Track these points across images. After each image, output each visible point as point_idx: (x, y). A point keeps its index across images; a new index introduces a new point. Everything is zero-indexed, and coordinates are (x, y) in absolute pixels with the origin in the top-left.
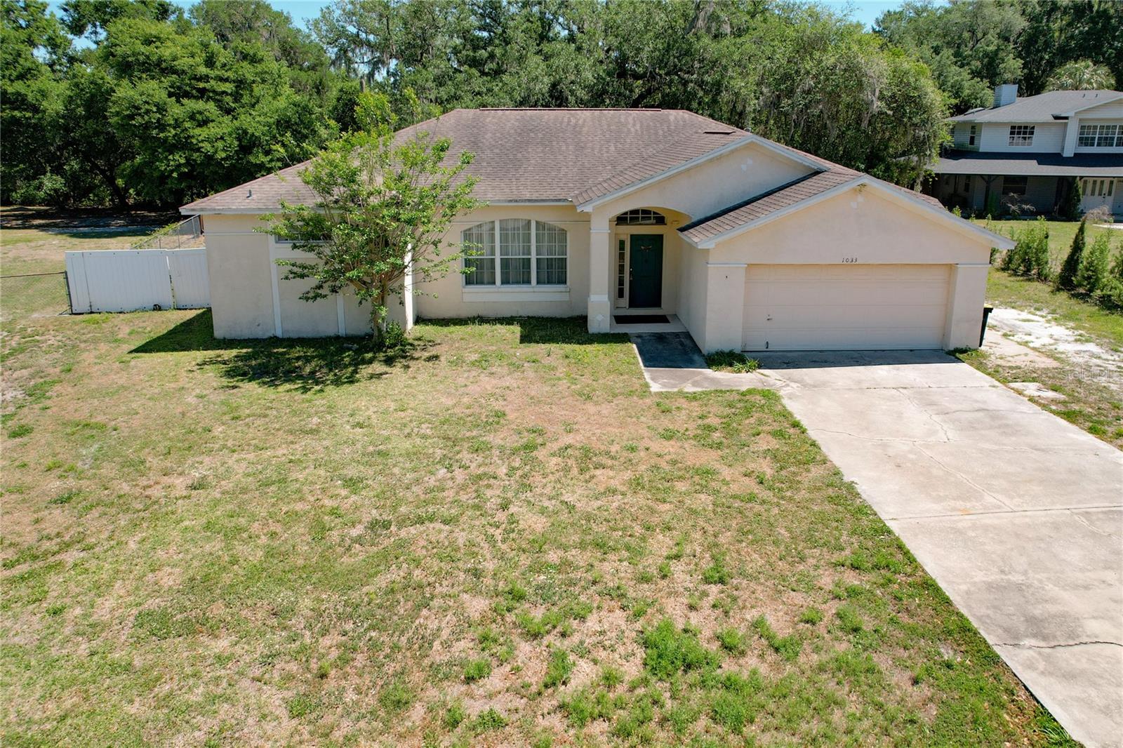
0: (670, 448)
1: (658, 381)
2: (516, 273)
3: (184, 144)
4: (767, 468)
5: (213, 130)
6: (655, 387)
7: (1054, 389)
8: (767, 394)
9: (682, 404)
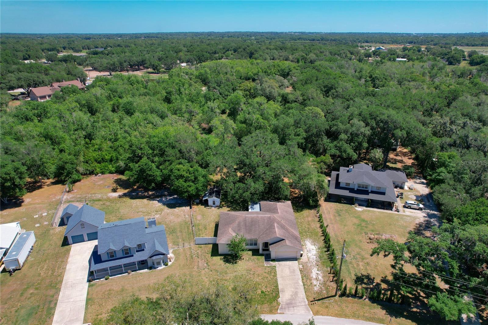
0: (265, 274)
1: (266, 264)
2: (251, 245)
3: (187, 191)
4: (272, 277)
5: (192, 188)
6: (265, 265)
7: (303, 266)
8: (275, 267)
9: (267, 268)
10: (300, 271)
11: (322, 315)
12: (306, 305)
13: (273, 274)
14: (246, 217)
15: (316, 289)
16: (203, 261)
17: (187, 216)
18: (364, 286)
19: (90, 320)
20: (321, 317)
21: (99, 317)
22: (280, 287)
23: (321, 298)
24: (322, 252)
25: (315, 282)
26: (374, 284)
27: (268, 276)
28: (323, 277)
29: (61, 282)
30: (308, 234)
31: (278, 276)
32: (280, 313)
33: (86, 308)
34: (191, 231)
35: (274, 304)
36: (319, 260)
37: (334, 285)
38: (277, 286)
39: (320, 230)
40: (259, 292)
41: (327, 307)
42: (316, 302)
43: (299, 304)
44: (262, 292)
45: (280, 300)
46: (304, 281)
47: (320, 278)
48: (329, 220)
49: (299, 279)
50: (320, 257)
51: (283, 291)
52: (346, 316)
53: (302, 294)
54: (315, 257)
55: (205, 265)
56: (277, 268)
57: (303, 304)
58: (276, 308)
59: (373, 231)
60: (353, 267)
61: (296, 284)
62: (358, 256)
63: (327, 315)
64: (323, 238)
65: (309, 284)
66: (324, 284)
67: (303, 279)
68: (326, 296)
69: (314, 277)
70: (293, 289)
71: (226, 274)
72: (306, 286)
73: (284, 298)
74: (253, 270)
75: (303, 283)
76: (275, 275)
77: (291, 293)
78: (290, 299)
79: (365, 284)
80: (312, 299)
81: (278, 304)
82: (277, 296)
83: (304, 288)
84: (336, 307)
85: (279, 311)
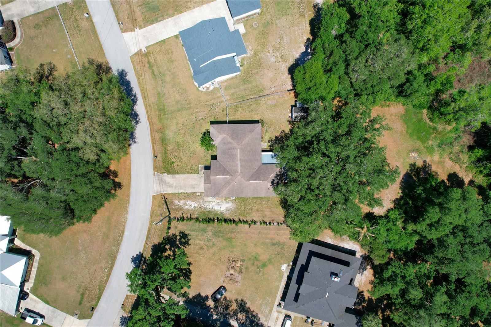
0: (190, 165)
1: (201, 166)
7: (199, 196)
8: (198, 174)
9: (197, 167)
10: (194, 193)
11: (153, 201)
12: (161, 191)
13: (190, 171)
14: (237, 149)
15: (176, 202)
16: (206, 115)
17: (273, 90)
18: (178, 237)
19: (149, 50)
20: (151, 200)
21: (152, 54)
22: (177, 176)
23: (168, 204)
24: (216, 214)
25: (182, 202)
26: (179, 245)
27: (189, 167)
28: (188, 210)
29: (181, 12)
30: (243, 207)
31: (188, 175)
32: (154, 174)
33: (157, 43)
34: (248, 98)
35: (163, 171)
36: (207, 210)
37: (179, 215)
38: (178, 173)
39: (249, 218)
40: (174, 160)
41: (159, 206)
42: (164, 199)
43: (161, 187)
44: (173, 162)
45: (166, 174)
46: (183, 194)
47: (187, 207)
48: (266, 231)
49: (185, 190)
50: (209, 212)
51: (173, 177)
52: (151, 217)
53: (170, 190)
54: (211, 207)
55: (200, 118)
56: (196, 175)
57: (162, 190)
58: (159, 171)
59: (246, 268)
60: (198, 235)
61: (179, 188)
62: (211, 243)
63: (153, 205)
64: (236, 219)
65: (181, 197)
66: (180, 209)
67: (185, 193)
68: (169, 207)
69: (188, 203)
70: (175, 185)
71: (191, 135)
72: (177, 195)
73: (167, 177)
74: (195, 156)
75: (181, 193)
76: (188, 173)
77: (171, 183)
78: (166, 182)
79: (180, 239)
80: (166, 196)
81: (162, 173)
82: (169, 172)
83: (176, 193)
84: (159, 212)
85: (156, 173)
